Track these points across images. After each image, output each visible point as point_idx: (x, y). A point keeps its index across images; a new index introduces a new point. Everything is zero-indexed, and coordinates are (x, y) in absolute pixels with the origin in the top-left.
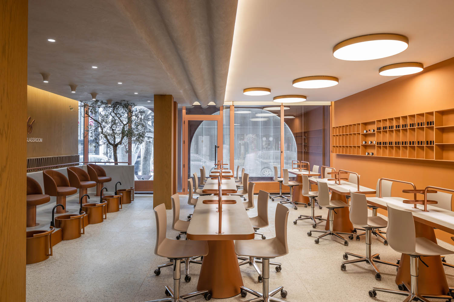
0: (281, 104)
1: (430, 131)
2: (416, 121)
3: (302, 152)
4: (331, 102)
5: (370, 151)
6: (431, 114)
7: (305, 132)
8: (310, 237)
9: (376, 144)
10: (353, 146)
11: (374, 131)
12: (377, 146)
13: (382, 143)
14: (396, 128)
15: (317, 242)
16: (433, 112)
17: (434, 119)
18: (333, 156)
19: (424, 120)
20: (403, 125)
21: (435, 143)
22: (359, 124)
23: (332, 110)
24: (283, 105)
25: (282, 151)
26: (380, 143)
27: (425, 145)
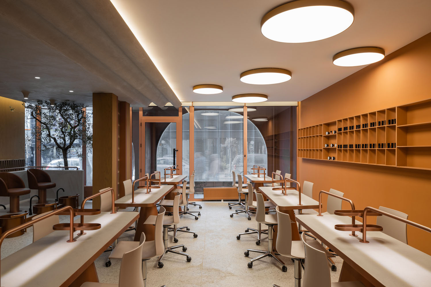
0: (244, 105)
1: (392, 131)
2: (377, 119)
3: (273, 155)
4: (298, 102)
5: (332, 155)
6: (393, 110)
7: (275, 135)
8: (246, 258)
9: (337, 147)
10: (316, 149)
11: (335, 132)
12: (338, 149)
13: (342, 146)
14: (357, 129)
15: (250, 266)
16: (395, 107)
17: (396, 116)
18: (299, 159)
19: (385, 118)
20: (363, 125)
21: (397, 146)
22: (321, 125)
23: (299, 111)
24: (246, 105)
25: (245, 155)
26: (341, 145)
27: (386, 149)
